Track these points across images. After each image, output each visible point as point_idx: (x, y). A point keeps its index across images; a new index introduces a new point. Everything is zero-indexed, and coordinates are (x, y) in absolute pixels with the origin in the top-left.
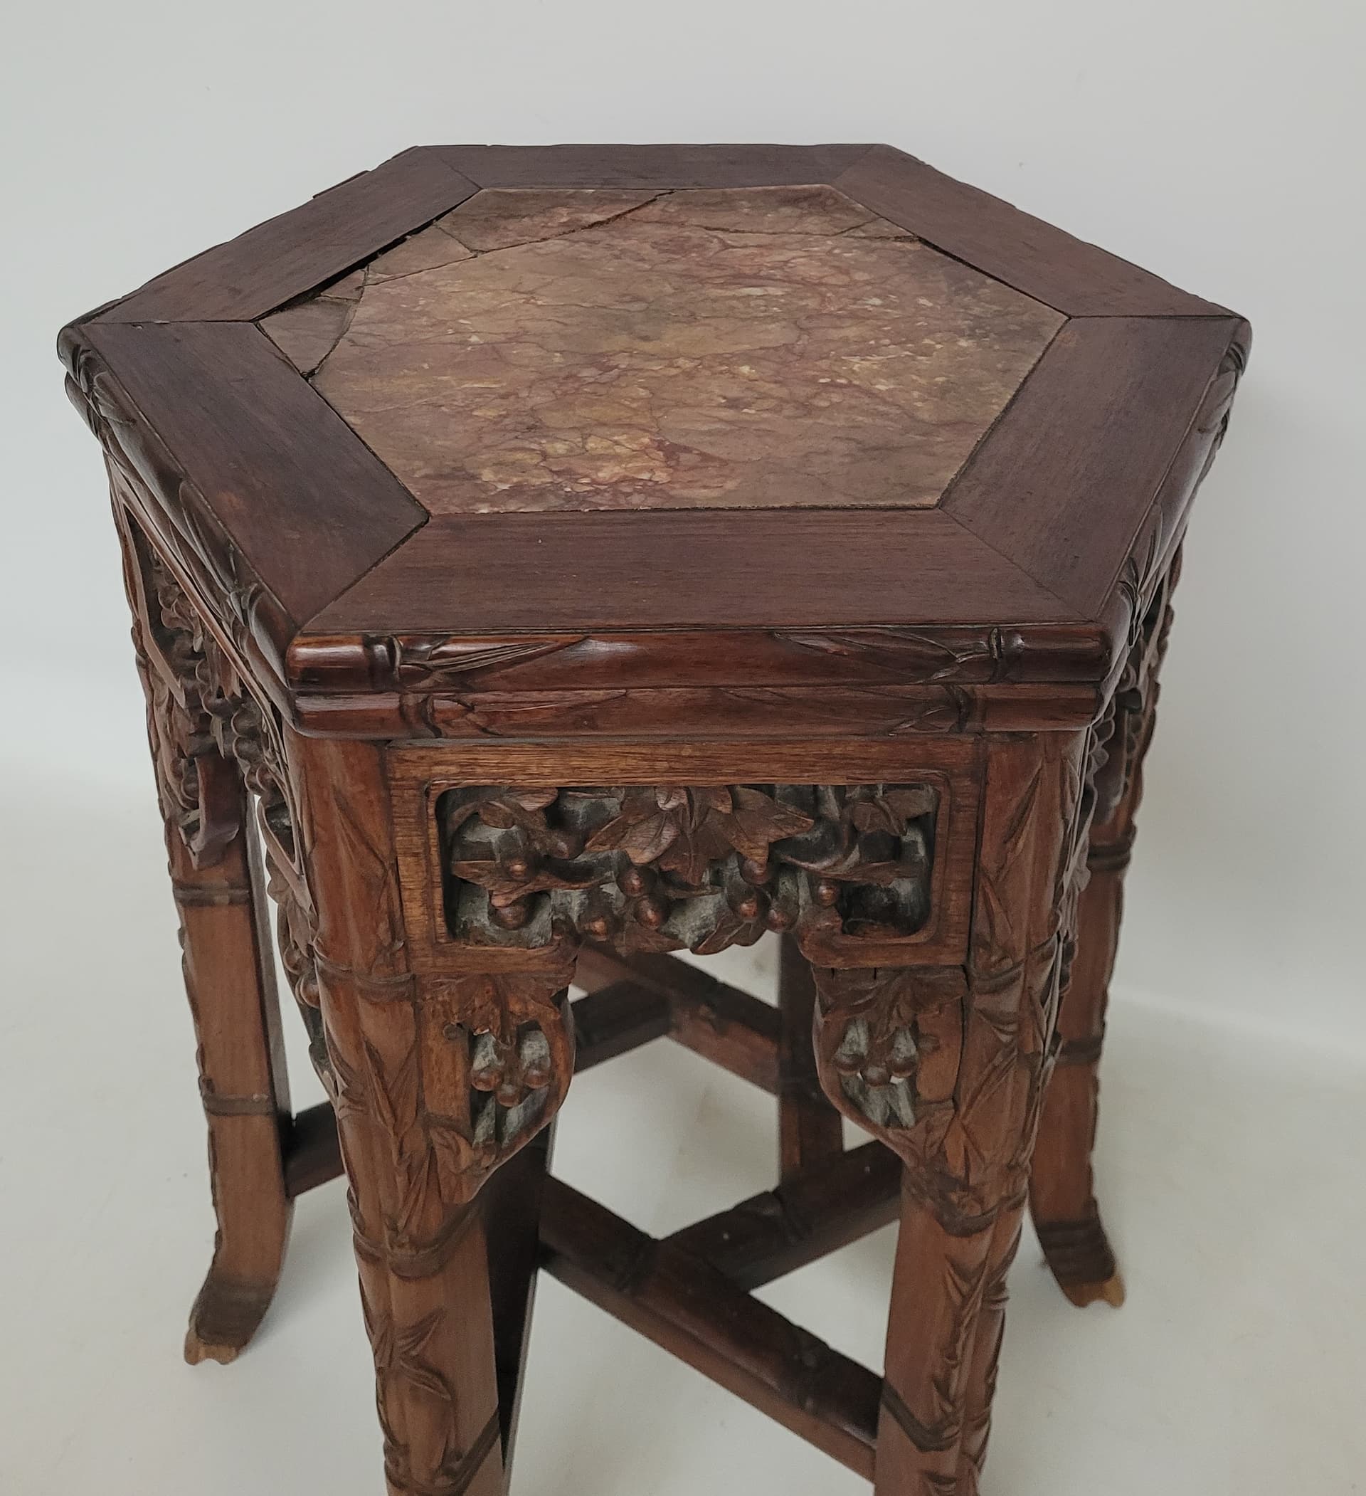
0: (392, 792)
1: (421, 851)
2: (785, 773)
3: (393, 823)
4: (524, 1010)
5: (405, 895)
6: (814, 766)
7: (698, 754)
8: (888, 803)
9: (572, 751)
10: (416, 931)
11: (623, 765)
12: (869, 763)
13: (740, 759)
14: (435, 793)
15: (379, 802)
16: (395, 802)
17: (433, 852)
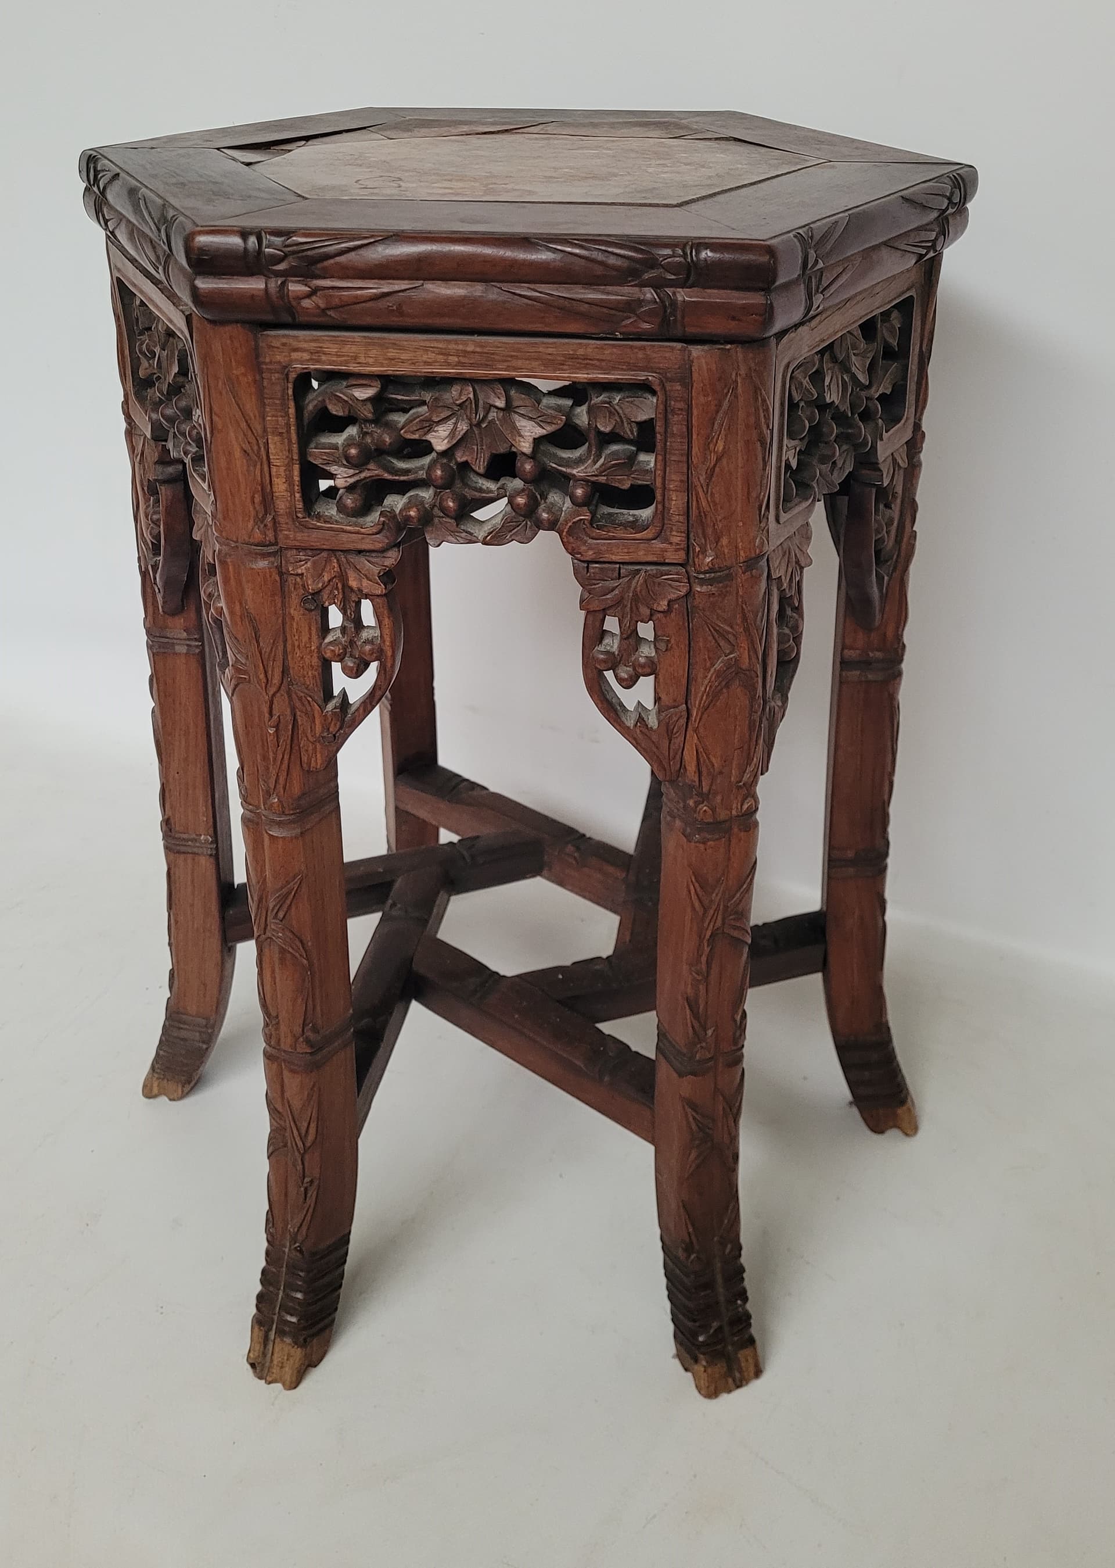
0: (264, 375)
1: (284, 431)
2: (542, 370)
3: (264, 404)
4: (359, 586)
5: (274, 470)
6: (563, 365)
7: (478, 350)
8: (621, 408)
9: (389, 343)
10: (282, 506)
11: (425, 358)
12: (604, 364)
13: (508, 356)
14: (293, 376)
15: (255, 383)
16: (265, 384)
17: (292, 431)
